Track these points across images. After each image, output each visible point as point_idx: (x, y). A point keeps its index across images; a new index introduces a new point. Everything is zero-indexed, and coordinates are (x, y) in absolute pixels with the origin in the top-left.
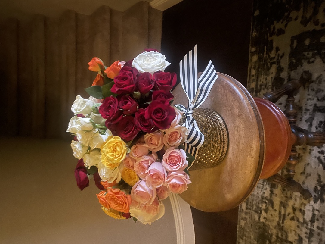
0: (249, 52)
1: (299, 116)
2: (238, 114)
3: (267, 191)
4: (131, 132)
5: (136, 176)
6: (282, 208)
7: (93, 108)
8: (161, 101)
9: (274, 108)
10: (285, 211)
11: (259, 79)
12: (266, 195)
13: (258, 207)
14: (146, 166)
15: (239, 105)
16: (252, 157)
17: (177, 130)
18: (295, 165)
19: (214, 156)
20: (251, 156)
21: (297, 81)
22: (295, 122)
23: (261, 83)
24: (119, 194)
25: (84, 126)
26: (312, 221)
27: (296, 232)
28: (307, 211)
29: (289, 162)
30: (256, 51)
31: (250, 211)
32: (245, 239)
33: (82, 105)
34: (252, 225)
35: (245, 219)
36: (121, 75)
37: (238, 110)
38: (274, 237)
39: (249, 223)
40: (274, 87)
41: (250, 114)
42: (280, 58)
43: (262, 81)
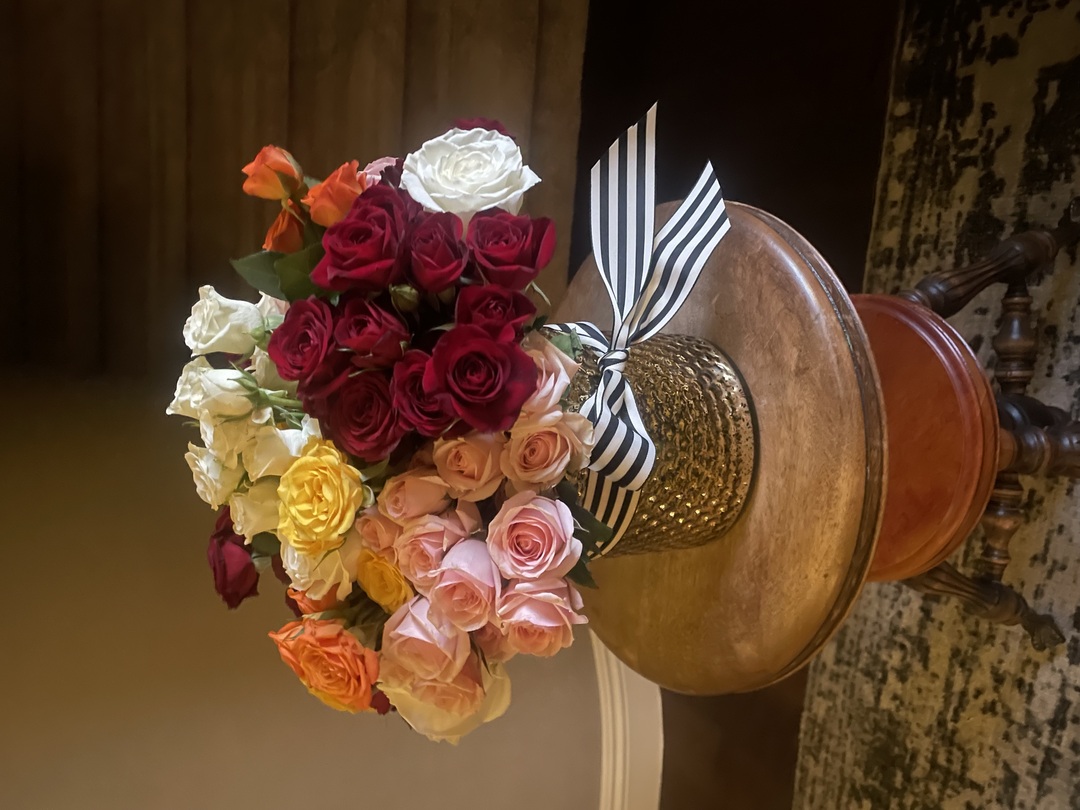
0: (887, 118)
1: (1044, 360)
2: (797, 367)
3: (911, 610)
4: (377, 434)
5: (403, 583)
6: (958, 670)
7: (258, 333)
8: (486, 327)
9: (945, 337)
10: (967, 682)
11: (915, 218)
12: (904, 623)
13: (876, 659)
14: (432, 551)
15: (802, 333)
16: (832, 522)
17: (550, 427)
18: (1012, 532)
19: (698, 512)
20: (831, 519)
21: (1045, 236)
22: (1024, 383)
23: (921, 231)
24: (336, 644)
25: (216, 402)
26: (1057, 723)
27: (997, 754)
28: (1042, 689)
29: (991, 520)
30: (910, 116)
31: (848, 672)
32: (826, 759)
33: (215, 322)
34: (850, 717)
35: (830, 695)
36: (352, 220)
37: (795, 349)
38: (922, 762)
39: (843, 709)
40: (966, 251)
41: (836, 369)
42: (993, 144)
43: (924, 223)
